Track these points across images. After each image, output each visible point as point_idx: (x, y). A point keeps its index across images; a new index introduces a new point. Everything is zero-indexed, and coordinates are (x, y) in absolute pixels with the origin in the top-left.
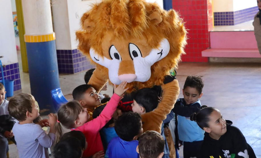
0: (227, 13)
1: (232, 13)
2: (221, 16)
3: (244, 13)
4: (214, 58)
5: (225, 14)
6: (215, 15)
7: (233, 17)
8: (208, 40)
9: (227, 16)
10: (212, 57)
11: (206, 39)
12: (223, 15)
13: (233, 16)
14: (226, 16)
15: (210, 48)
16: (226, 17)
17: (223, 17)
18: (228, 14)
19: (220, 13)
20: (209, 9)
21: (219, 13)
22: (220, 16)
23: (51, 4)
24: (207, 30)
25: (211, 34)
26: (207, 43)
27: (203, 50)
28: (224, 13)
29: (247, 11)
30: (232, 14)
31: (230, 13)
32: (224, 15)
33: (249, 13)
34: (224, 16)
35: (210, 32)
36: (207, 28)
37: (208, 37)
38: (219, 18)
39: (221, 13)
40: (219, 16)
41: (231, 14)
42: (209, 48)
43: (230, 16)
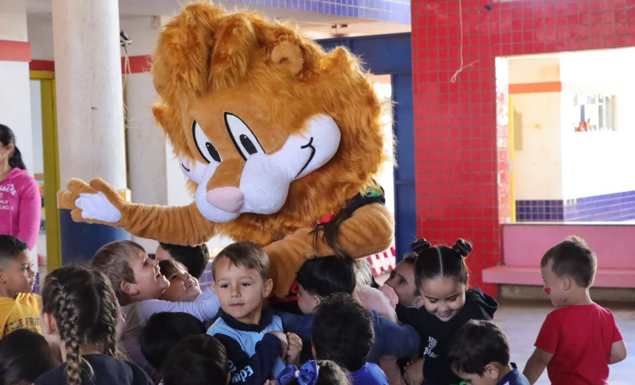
0: (547, 202)
1: (561, 202)
2: (534, 210)
3: (588, 206)
4: (512, 286)
5: (544, 206)
6: (519, 206)
7: (561, 213)
8: (497, 244)
9: (548, 210)
10: (507, 285)
11: (494, 241)
12: (538, 206)
13: (561, 210)
14: (544, 210)
15: (503, 264)
16: (544, 213)
17: (538, 213)
18: (551, 206)
19: (531, 203)
20: (502, 172)
21: (528, 202)
22: (531, 210)
23: (126, 122)
24: (497, 221)
25: (505, 230)
26: (495, 252)
27: (485, 267)
28: (541, 202)
29: (596, 201)
30: (560, 206)
31: (554, 202)
32: (541, 206)
33: (601, 207)
34: (541, 210)
35: (503, 226)
36: (497, 215)
37: (499, 236)
38: (528, 213)
39: (534, 202)
40: (528, 210)
41: (557, 206)
42: (501, 264)
43: (554, 210)
